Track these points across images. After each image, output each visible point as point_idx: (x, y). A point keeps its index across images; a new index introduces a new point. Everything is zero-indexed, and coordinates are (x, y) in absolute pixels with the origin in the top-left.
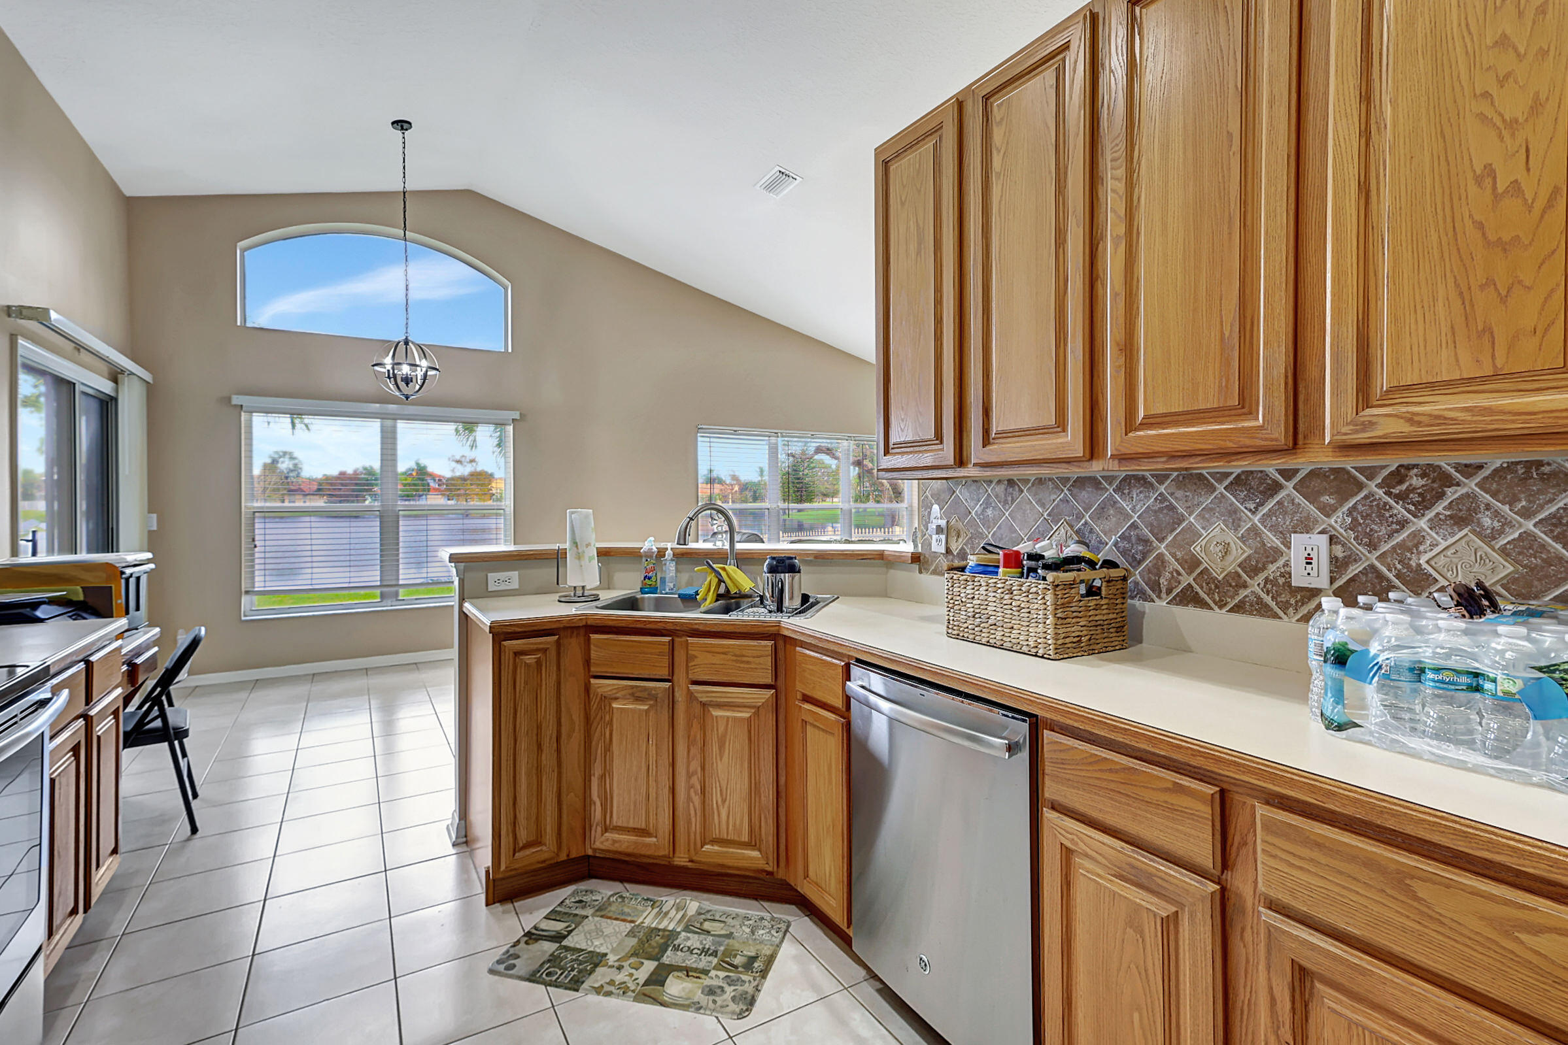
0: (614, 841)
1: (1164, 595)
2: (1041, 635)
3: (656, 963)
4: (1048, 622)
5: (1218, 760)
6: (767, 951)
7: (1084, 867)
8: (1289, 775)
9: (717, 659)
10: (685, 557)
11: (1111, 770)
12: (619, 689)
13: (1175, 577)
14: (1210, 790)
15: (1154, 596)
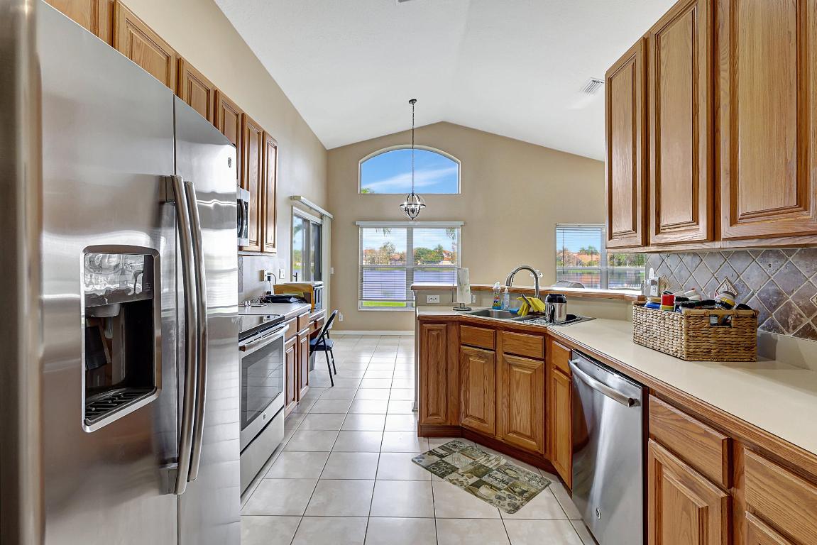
0: (470, 422)
1: (791, 330)
2: (679, 345)
3: (479, 479)
4: (683, 337)
5: (725, 420)
6: (533, 490)
7: (667, 473)
8: (759, 433)
9: (516, 343)
10: (515, 292)
11: (677, 420)
12: (474, 351)
13: (798, 320)
14: (723, 437)
15: (784, 330)
